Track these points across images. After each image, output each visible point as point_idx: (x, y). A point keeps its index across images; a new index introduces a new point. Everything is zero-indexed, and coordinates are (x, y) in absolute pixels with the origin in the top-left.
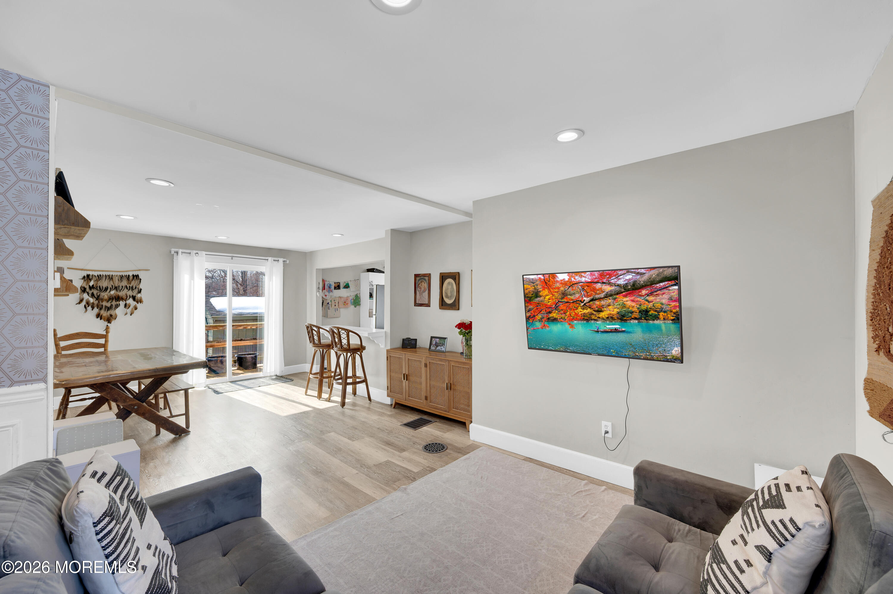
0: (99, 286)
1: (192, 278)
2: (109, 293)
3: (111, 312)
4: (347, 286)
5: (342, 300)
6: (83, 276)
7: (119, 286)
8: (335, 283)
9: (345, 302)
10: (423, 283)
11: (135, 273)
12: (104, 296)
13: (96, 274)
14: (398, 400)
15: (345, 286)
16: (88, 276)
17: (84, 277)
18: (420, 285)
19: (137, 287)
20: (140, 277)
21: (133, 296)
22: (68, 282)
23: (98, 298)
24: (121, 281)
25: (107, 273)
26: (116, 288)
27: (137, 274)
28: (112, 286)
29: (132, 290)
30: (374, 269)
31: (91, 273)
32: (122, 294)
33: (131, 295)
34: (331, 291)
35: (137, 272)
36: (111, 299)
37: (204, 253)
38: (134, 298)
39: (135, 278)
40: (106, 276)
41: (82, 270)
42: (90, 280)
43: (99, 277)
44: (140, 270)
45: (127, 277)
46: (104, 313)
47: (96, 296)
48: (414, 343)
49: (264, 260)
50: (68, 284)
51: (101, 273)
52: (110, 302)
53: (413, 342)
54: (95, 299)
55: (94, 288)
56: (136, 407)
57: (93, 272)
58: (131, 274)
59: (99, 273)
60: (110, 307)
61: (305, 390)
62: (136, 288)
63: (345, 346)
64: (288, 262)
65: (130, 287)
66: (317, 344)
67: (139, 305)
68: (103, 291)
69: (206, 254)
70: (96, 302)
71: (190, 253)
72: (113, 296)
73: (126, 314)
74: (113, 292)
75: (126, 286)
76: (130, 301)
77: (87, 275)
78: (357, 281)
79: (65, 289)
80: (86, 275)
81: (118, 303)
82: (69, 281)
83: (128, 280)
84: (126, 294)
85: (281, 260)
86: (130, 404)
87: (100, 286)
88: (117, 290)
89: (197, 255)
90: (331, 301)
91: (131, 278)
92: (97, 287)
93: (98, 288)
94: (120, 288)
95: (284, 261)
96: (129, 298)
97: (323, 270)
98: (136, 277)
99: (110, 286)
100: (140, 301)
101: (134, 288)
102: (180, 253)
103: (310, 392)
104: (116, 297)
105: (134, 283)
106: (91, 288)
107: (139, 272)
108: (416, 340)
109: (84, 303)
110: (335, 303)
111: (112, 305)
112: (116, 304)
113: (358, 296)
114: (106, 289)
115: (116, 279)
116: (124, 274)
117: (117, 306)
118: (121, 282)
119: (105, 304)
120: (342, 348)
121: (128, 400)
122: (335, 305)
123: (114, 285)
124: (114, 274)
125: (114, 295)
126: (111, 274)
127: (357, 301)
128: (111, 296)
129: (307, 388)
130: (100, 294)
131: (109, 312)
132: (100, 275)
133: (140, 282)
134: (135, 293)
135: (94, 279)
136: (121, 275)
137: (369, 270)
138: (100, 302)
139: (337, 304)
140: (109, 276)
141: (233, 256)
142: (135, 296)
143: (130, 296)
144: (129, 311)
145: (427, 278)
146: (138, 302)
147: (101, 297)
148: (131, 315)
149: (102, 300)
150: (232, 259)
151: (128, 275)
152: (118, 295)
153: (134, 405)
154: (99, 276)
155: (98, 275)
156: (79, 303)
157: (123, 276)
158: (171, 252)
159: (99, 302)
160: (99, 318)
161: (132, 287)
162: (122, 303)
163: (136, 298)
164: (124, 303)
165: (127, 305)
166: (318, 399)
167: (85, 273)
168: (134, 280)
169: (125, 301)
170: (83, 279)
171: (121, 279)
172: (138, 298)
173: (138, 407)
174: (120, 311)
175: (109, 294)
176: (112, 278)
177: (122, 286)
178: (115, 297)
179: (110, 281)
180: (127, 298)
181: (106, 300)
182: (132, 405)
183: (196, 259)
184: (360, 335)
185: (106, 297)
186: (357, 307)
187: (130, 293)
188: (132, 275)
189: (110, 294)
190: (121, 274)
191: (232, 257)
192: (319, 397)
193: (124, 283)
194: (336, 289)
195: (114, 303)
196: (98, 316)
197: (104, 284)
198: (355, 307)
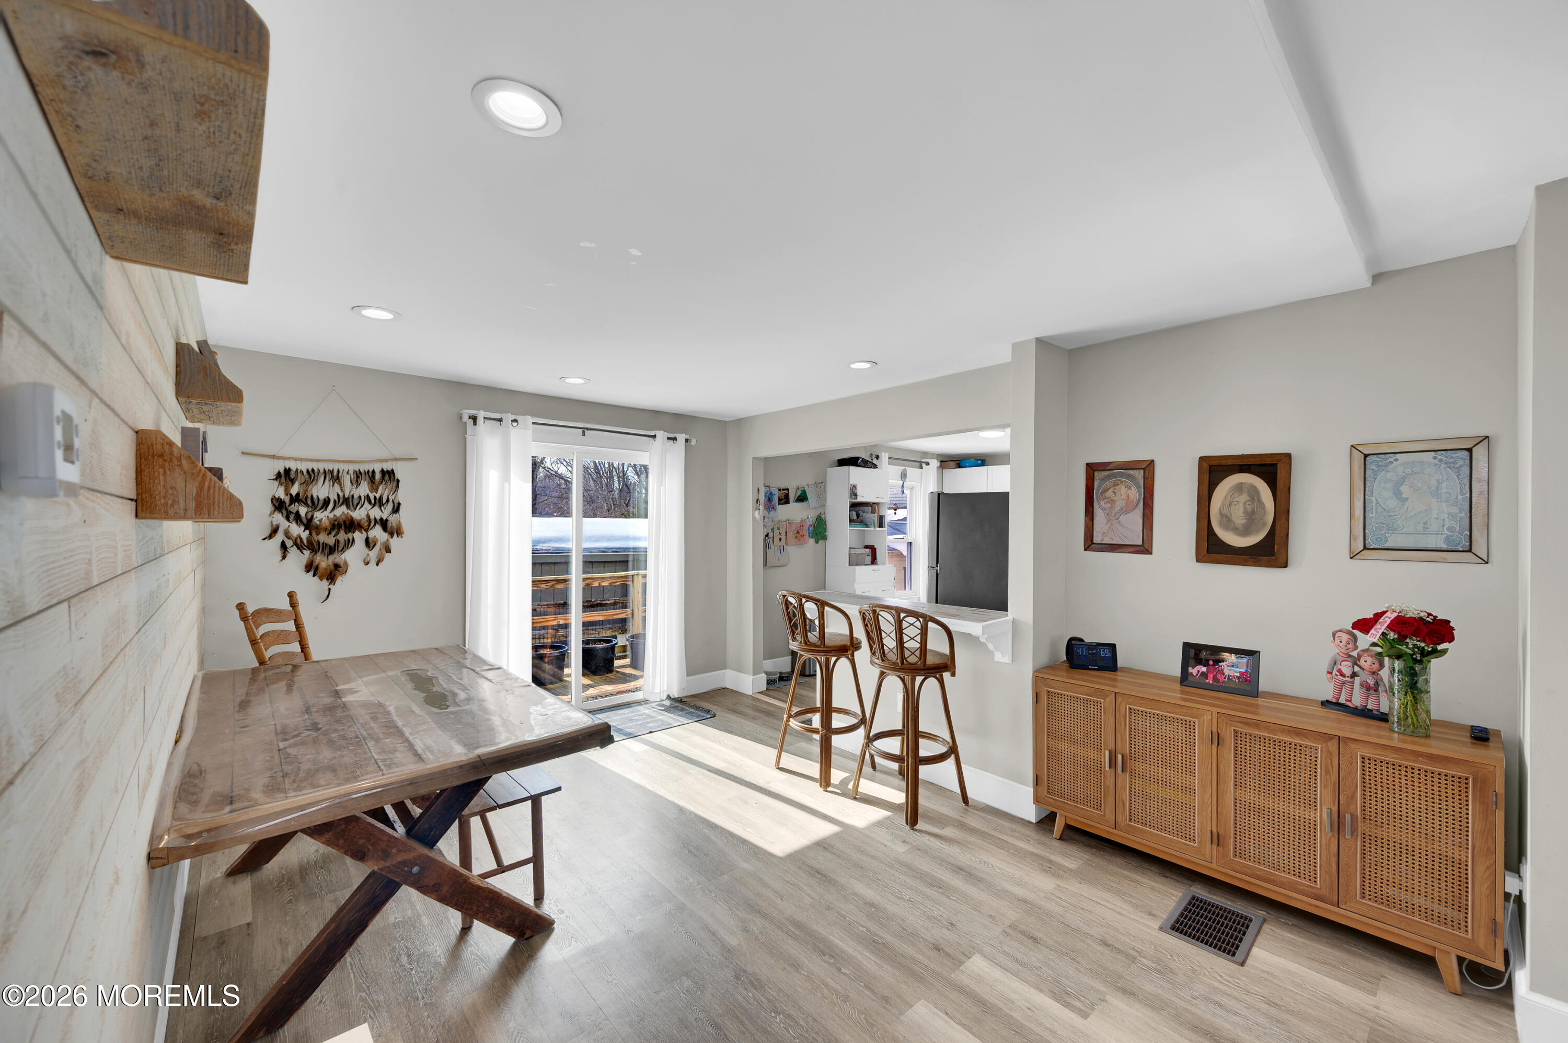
0: (310, 497)
1: (506, 476)
2: (332, 514)
3: (337, 558)
4: (802, 498)
5: (794, 527)
6: (276, 472)
7: (353, 497)
8: (780, 490)
9: (798, 532)
10: (1123, 489)
11: (387, 466)
12: (320, 521)
13: (304, 467)
14: (1071, 818)
15: (799, 496)
16: (287, 471)
17: (279, 475)
18: (1109, 493)
19: (391, 498)
20: (396, 476)
21: (381, 519)
22: (204, 476)
23: (308, 525)
24: (358, 484)
25: (329, 467)
26: (347, 501)
27: (390, 470)
28: (338, 495)
29: (380, 507)
30: (857, 459)
31: (293, 466)
32: (358, 514)
33: (378, 518)
34: (773, 508)
35: (390, 463)
36: (336, 526)
37: (530, 419)
38: (384, 524)
39: (387, 477)
40: (325, 471)
41: (274, 457)
42: (293, 482)
43: (312, 476)
44: (396, 459)
45: (370, 475)
46: (324, 562)
47: (305, 521)
48: (1109, 655)
49: (648, 438)
50: (207, 484)
51: (316, 466)
52: (333, 533)
53: (1106, 653)
54: (302, 528)
55: (301, 500)
56: (415, 869)
57: (298, 462)
58: (377, 468)
59: (310, 465)
60: (335, 545)
61: (775, 752)
62: (388, 500)
63: (913, 659)
64: (694, 442)
65: (375, 498)
66: (814, 645)
67: (395, 542)
68: (318, 508)
69: (534, 423)
70: (305, 535)
71: (500, 420)
72: (341, 521)
73: (367, 563)
74: (341, 511)
75: (368, 496)
76: (377, 533)
77: (285, 469)
78: (821, 485)
79: (192, 504)
80: (282, 471)
81: (350, 535)
82: (209, 474)
83: (372, 481)
84: (368, 516)
85: (681, 437)
86: (400, 862)
87: (312, 496)
88: (348, 507)
89: (515, 424)
90: (772, 530)
91: (378, 476)
92: (306, 499)
93: (309, 502)
94: (355, 503)
95: (687, 441)
96: (375, 525)
97: (767, 460)
98: (388, 475)
99: (333, 497)
100: (397, 531)
101: (384, 501)
102: (480, 420)
103: (788, 760)
104: (348, 523)
105: (383, 491)
106: (295, 499)
107: (394, 463)
108: (1113, 647)
109: (280, 537)
110: (780, 534)
111: (338, 541)
112: (346, 538)
113: (821, 519)
114: (326, 502)
115: (346, 480)
116: (363, 468)
117: (349, 543)
118: (357, 488)
119: (323, 538)
120: (902, 663)
121: (394, 851)
122: (780, 539)
123: (341, 494)
124: (342, 467)
125: (343, 517)
126: (336, 467)
127: (819, 530)
128: (335, 521)
129: (781, 750)
130: (312, 516)
131: (331, 558)
132: (313, 470)
133: (398, 486)
134: (385, 513)
135: (301, 478)
136: (357, 470)
137: (843, 462)
138: (314, 534)
139: (783, 538)
140: (332, 472)
141: (587, 429)
142: (387, 520)
143: (375, 519)
144: (374, 554)
145: (1139, 475)
146: (392, 535)
147: (316, 521)
148: (377, 565)
149: (318, 529)
150: (584, 434)
151: (371, 470)
152: (351, 517)
153: (412, 863)
154: (311, 473)
155: (308, 471)
156: (270, 537)
157: (360, 473)
158: (461, 418)
159: (310, 534)
160: (312, 573)
161: (381, 498)
162: (359, 537)
163: (389, 525)
164: (364, 535)
165: (370, 541)
166: (821, 789)
167: (280, 466)
168: (384, 483)
169: (367, 531)
170: (276, 479)
171: (357, 481)
172: (394, 524)
173: (423, 869)
174: (353, 556)
175: (331, 516)
176: (338, 478)
177: (360, 497)
178: (344, 522)
179: (333, 485)
180: (369, 525)
181: (326, 529)
182: (404, 863)
183: (515, 434)
184: (951, 628)
185: (326, 523)
186: (820, 542)
187: (376, 513)
188: (380, 470)
189: (335, 515)
190: (357, 467)
191: (584, 430)
192: (825, 780)
193: (364, 489)
194: (783, 504)
195: (342, 536)
196: (310, 567)
197: (321, 490)
198: (817, 542)
